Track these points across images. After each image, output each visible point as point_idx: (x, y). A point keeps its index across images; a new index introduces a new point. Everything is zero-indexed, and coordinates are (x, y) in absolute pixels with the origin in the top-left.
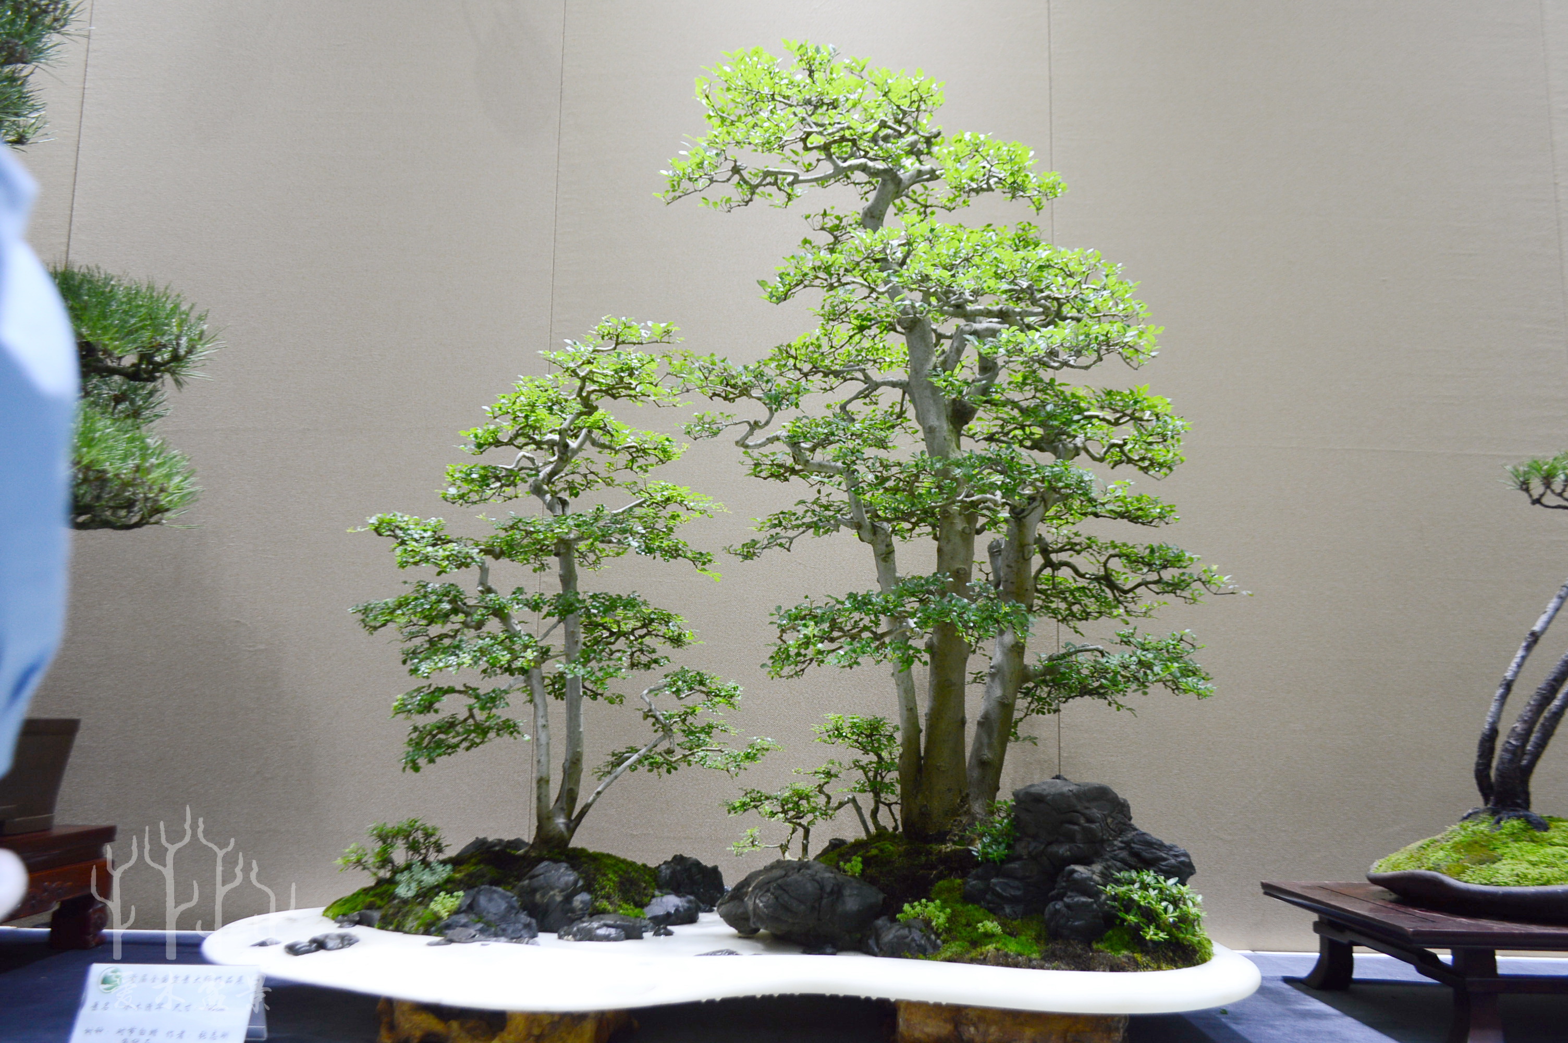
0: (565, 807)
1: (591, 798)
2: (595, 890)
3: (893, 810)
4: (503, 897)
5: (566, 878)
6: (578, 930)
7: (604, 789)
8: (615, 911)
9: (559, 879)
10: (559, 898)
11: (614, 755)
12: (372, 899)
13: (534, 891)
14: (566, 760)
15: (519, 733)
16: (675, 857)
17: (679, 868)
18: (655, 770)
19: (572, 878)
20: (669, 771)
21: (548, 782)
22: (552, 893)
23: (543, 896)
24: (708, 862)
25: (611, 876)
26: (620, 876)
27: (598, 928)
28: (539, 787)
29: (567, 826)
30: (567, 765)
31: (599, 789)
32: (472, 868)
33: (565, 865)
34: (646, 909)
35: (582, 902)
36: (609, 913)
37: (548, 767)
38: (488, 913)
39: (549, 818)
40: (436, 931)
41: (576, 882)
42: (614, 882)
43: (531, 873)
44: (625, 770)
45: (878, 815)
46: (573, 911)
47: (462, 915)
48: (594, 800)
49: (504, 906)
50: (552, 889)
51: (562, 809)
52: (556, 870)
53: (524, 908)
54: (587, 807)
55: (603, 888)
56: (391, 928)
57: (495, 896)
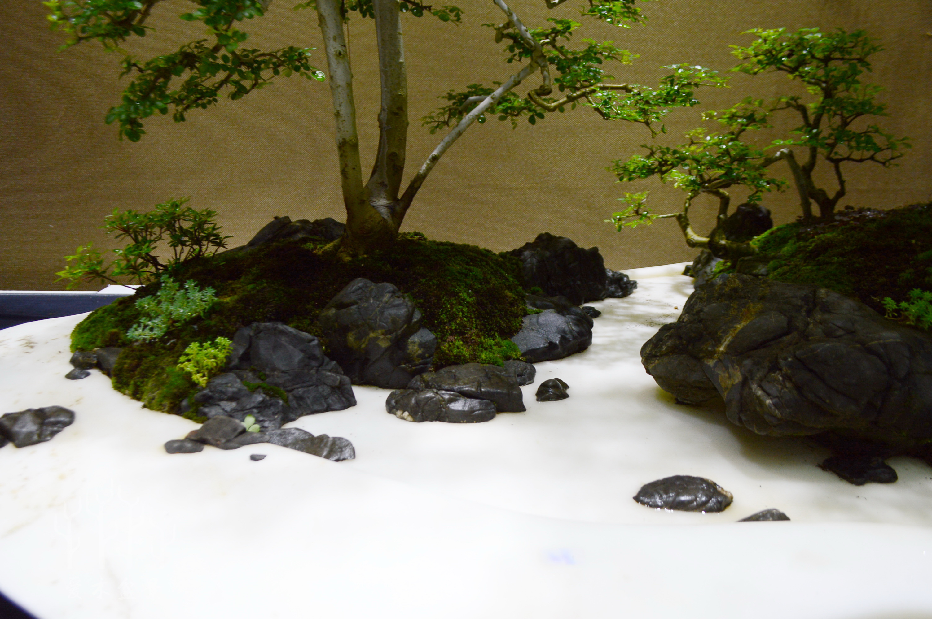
0: (386, 182)
1: (424, 167)
2: (440, 323)
3: (842, 170)
4: (296, 341)
5: (393, 311)
6: (417, 403)
7: (442, 152)
8: (474, 358)
9: (382, 313)
10: (384, 344)
11: (450, 97)
12: (115, 330)
13: (345, 329)
14: (383, 109)
15: (308, 68)
16: (540, 238)
17: (548, 254)
18: (509, 118)
19: (403, 311)
20: (532, 121)
21: (355, 146)
22: (372, 335)
23: (359, 338)
24: (583, 244)
25: (464, 295)
26: (477, 292)
27: (451, 401)
28: (342, 156)
29: (391, 209)
30: (384, 116)
31: (435, 153)
32: (250, 287)
33: (390, 287)
34: (517, 338)
35: (421, 345)
36: (466, 361)
37: (354, 124)
38: (274, 369)
39: (362, 202)
40: (188, 407)
41: (410, 316)
42: (468, 305)
43: (339, 297)
44: (472, 122)
45: (812, 174)
46: (408, 359)
47: (231, 377)
48: (429, 169)
49: (298, 356)
50: (373, 329)
51: (382, 184)
52: (377, 298)
53: (332, 355)
54: (418, 181)
55: (453, 318)
56: (127, 392)
57: (283, 340)
